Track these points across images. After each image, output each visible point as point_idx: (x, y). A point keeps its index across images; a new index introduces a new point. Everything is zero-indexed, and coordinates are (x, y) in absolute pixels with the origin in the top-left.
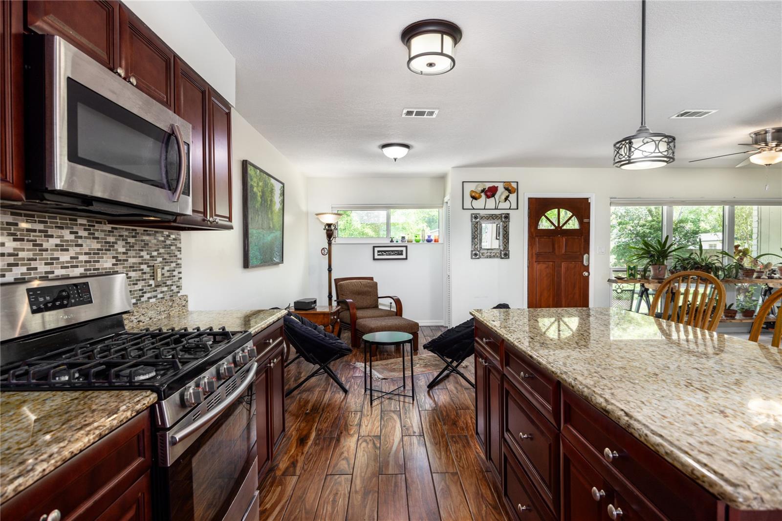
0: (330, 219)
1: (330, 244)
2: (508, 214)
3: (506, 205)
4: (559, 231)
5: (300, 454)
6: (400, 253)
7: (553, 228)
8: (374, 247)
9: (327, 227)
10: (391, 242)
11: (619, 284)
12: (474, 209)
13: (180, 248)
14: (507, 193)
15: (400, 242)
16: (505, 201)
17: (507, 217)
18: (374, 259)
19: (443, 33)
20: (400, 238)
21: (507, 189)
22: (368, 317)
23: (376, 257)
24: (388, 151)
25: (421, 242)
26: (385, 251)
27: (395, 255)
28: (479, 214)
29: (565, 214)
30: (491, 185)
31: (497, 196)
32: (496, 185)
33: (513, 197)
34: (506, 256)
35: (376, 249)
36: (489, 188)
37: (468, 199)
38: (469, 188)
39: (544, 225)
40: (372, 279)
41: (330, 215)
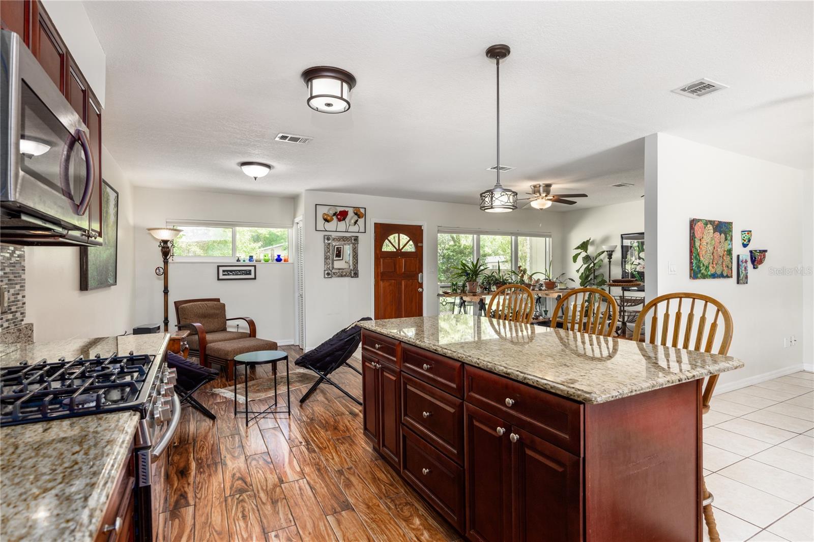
0: (165, 235)
1: (166, 262)
2: (357, 237)
3: (355, 228)
4: (399, 254)
5: (186, 485)
6: (249, 273)
7: (395, 250)
8: (218, 267)
9: (162, 244)
10: (237, 261)
11: (444, 298)
12: (326, 231)
13: (24, 267)
14: (356, 218)
15: (247, 261)
16: (355, 225)
17: (356, 239)
18: (219, 279)
19: (343, 81)
20: (248, 258)
21: (356, 214)
22: (220, 341)
23: (221, 277)
24: (246, 169)
25: (270, 262)
26: (231, 271)
27: (242, 274)
28: (331, 236)
29: (404, 238)
30: (342, 209)
31: (347, 220)
32: (346, 209)
33: (361, 221)
34: (356, 275)
35: (221, 269)
36: (340, 212)
37: (321, 222)
38: (322, 211)
39: (387, 247)
40: (218, 300)
41: (165, 230)
